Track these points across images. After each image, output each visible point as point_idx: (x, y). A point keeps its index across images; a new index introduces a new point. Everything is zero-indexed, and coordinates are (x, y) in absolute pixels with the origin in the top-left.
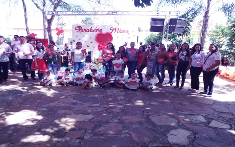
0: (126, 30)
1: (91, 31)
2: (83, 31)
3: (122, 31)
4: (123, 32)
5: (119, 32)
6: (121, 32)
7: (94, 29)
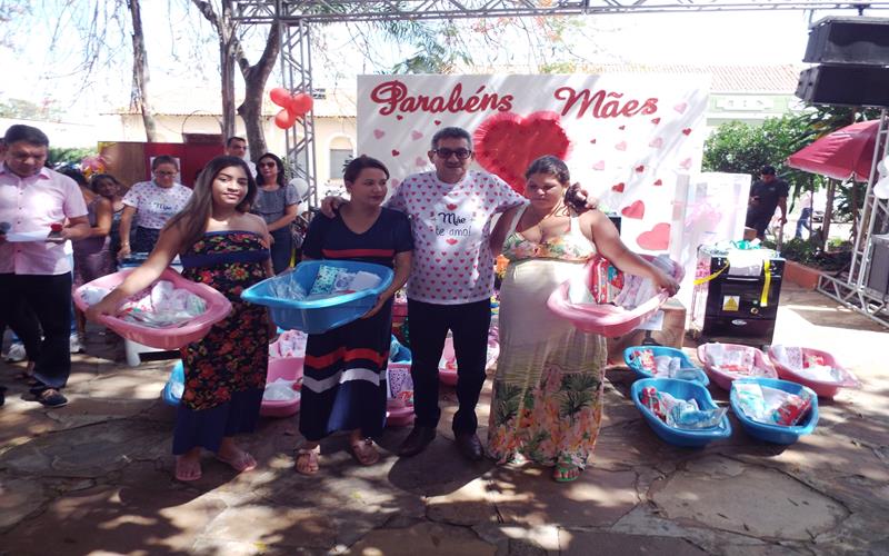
0: (641, 104)
1: (455, 107)
2: (411, 109)
3: (620, 108)
4: (626, 111)
5: (602, 113)
6: (614, 114)
7: (473, 98)
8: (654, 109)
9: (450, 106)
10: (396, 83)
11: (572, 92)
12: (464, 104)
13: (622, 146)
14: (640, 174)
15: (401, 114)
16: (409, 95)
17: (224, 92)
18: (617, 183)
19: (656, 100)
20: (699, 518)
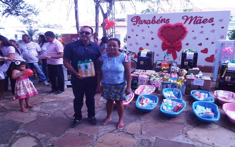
0: (208, 20)
1: (153, 22)
2: (142, 23)
3: (202, 21)
4: (204, 22)
5: (196, 23)
6: (200, 23)
7: (159, 20)
8: (213, 21)
10: (138, 16)
11: (187, 17)
12: (156, 21)
13: (202, 32)
14: (207, 40)
15: (139, 25)
16: (141, 20)
17: (96, 21)
18: (200, 43)
19: (213, 18)
20: (199, 140)
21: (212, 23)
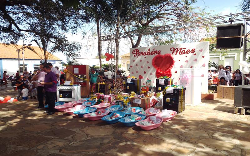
0: (191, 50)
3: (185, 52)
5: (181, 53)
8: (194, 51)
9: (148, 54)
10: (137, 49)
11: (174, 48)
12: (150, 53)
13: (187, 61)
15: (138, 56)
16: (139, 52)
19: (194, 49)
21: (194, 53)
